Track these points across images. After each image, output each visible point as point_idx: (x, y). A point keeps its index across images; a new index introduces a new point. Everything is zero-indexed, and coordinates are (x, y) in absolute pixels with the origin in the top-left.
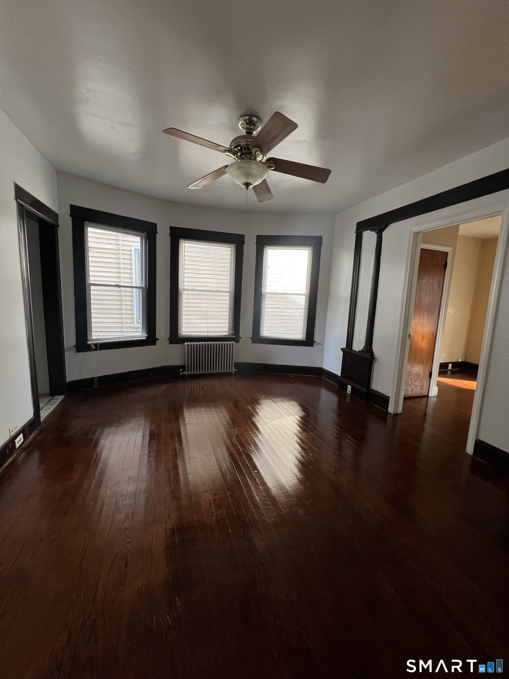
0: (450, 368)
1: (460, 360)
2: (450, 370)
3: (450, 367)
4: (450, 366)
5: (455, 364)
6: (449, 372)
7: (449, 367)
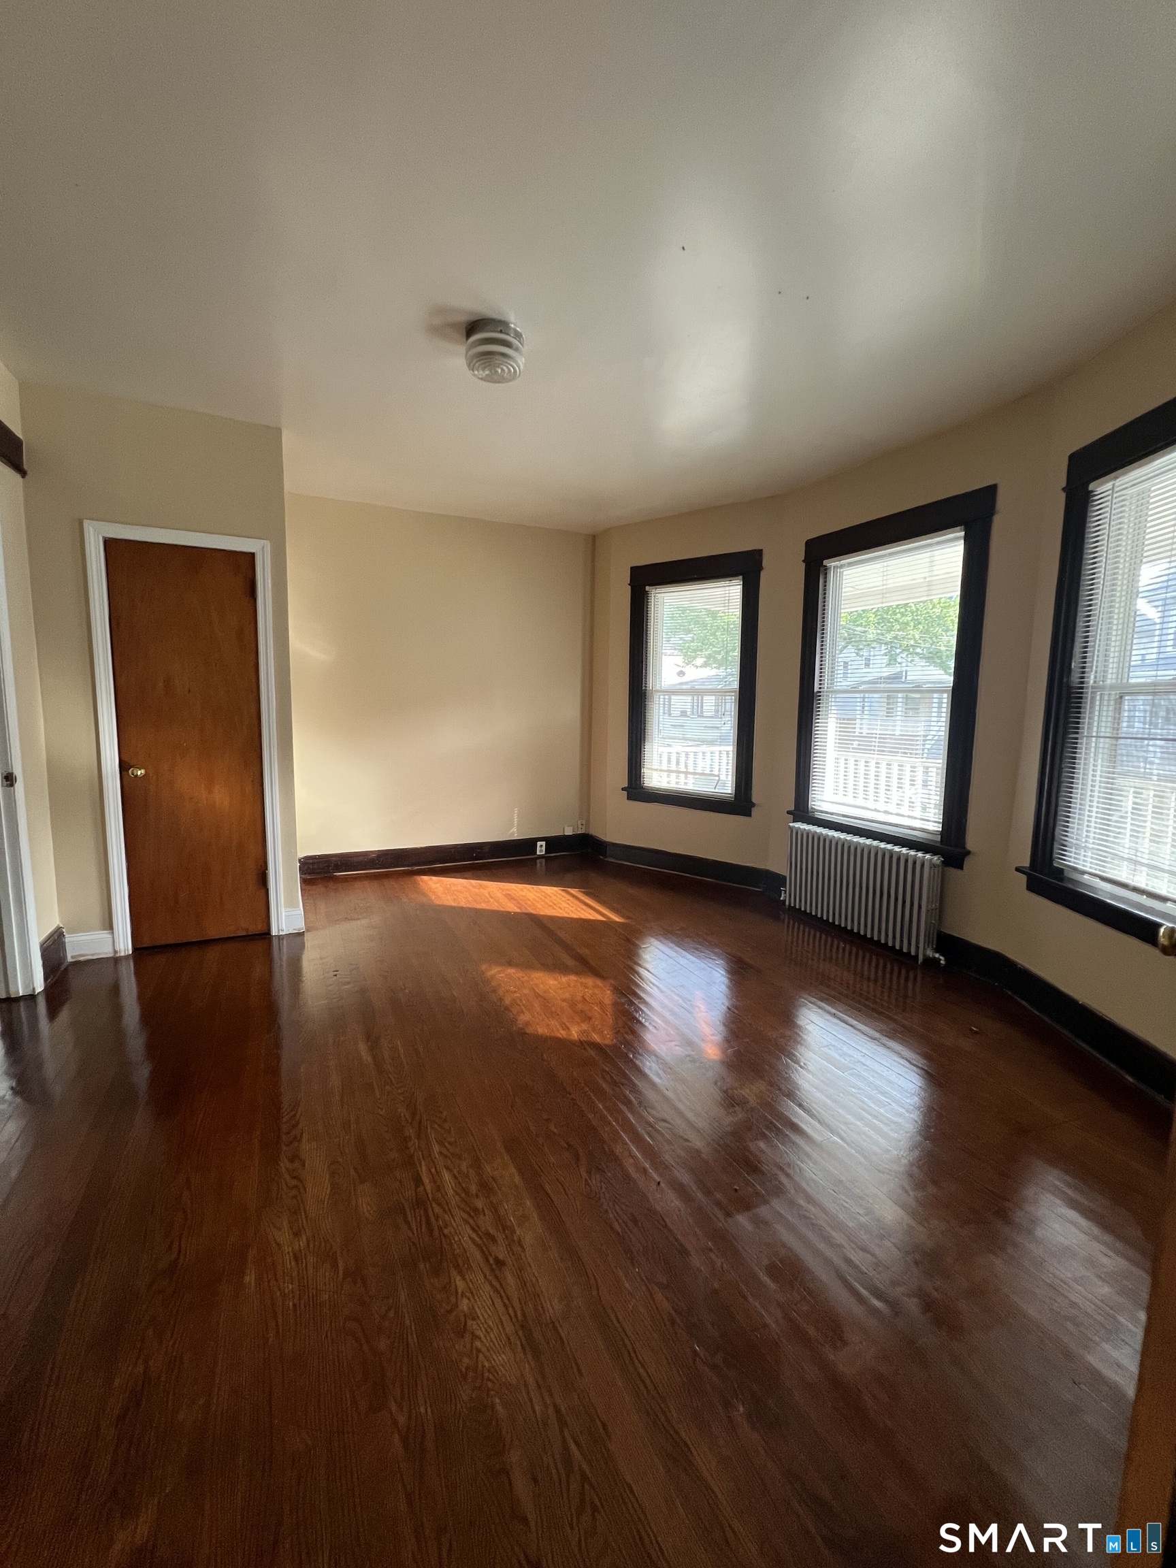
0: (541, 851)
1: (569, 832)
2: (541, 857)
3: (541, 848)
4: (541, 846)
5: (554, 843)
6: (540, 864)
7: (538, 848)
